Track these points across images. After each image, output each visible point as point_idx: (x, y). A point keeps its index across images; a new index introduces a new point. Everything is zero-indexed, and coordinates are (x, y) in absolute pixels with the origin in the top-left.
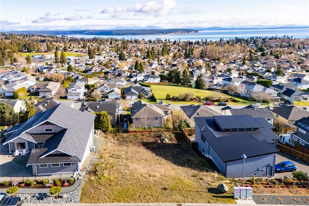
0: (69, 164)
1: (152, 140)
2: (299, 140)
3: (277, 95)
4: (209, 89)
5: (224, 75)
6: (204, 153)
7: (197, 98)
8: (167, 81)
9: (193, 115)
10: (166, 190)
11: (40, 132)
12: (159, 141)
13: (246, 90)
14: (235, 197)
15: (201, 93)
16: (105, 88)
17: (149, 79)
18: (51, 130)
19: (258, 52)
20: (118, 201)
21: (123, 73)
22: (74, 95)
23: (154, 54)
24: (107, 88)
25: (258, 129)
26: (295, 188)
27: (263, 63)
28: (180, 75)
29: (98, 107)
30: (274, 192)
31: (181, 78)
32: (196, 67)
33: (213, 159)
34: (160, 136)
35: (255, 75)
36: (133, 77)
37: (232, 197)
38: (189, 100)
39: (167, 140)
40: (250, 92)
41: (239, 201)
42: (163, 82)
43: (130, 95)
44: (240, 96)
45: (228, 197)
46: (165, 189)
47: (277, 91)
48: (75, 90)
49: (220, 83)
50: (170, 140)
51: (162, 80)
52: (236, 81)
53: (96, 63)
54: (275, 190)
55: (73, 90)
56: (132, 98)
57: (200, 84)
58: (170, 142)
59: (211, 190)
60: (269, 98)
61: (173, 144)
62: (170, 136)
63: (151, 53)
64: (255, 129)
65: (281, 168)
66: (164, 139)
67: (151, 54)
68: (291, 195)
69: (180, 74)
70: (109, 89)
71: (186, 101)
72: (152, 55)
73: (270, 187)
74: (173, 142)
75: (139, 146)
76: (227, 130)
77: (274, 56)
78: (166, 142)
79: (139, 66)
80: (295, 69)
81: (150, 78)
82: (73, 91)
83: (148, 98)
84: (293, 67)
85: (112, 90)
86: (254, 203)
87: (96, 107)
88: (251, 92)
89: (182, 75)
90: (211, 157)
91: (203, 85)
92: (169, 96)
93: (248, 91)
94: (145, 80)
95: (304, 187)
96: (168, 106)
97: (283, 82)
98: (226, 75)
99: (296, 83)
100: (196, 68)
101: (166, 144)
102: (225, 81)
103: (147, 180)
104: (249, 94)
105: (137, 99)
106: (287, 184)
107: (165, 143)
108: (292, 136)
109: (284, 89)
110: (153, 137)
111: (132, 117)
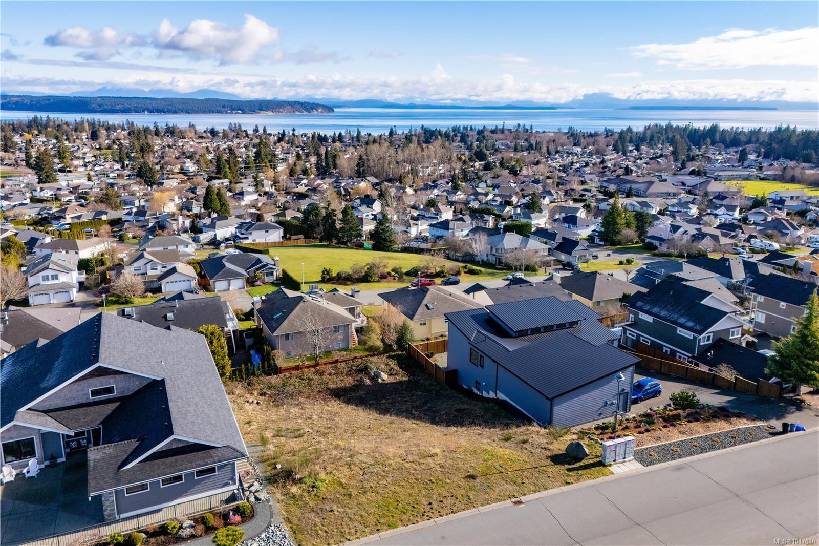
0: (212, 470)
1: (349, 381)
2: (638, 336)
3: (546, 253)
4: (406, 250)
5: (424, 216)
6: (479, 390)
7: (393, 273)
8: (302, 236)
9: (417, 310)
10: (474, 479)
11: (73, 403)
12: (368, 382)
13: (489, 247)
14: (607, 462)
15: (395, 259)
16: (149, 266)
17: (254, 233)
18: (109, 390)
19: (476, 161)
20: (390, 526)
21: (173, 222)
22: (51, 293)
23: (235, 166)
24: (155, 263)
25: (576, 323)
26: (686, 426)
27: (491, 185)
28: (335, 220)
29: (170, 316)
30: (659, 439)
31: (338, 225)
32: (358, 198)
33: (508, 400)
34: (364, 370)
35: (489, 212)
36: (204, 229)
37: (601, 464)
38: (377, 278)
39: (385, 376)
40: (497, 250)
41: (614, 468)
42: (290, 239)
43: (223, 278)
44: (474, 261)
45: (594, 465)
46: (473, 477)
47: (546, 243)
48: (55, 277)
49: (423, 234)
50: (391, 375)
51: (288, 236)
52: (458, 228)
53: (66, 195)
54: (658, 433)
55: (46, 278)
56: (229, 285)
57: (385, 240)
58: (391, 380)
59: (557, 459)
60: (536, 259)
61: (401, 382)
62: (387, 365)
63: (229, 164)
64: (572, 324)
65: (640, 393)
66: (377, 376)
67: (228, 166)
68: (685, 438)
69: (335, 216)
70: (159, 267)
71: (370, 282)
72: (230, 168)
73: (647, 431)
74: (398, 378)
75: (324, 399)
76: (521, 334)
77: (508, 171)
78: (384, 380)
79: (215, 199)
80: (555, 197)
81: (255, 229)
82: (48, 279)
83: (273, 283)
84: (550, 193)
85: (169, 267)
86: (639, 466)
87: (165, 317)
88: (500, 251)
89: (340, 220)
90: (501, 396)
91: (390, 241)
92: (328, 273)
93: (492, 248)
94: (241, 236)
95: (697, 420)
96: (352, 296)
97: (542, 226)
98: (430, 215)
99: (566, 225)
100: (358, 201)
101: (386, 384)
102: (435, 229)
103: (423, 467)
104: (494, 255)
105: (244, 288)
106: (670, 421)
107: (382, 384)
108: (625, 331)
109: (559, 240)
110: (349, 374)
111: (275, 334)
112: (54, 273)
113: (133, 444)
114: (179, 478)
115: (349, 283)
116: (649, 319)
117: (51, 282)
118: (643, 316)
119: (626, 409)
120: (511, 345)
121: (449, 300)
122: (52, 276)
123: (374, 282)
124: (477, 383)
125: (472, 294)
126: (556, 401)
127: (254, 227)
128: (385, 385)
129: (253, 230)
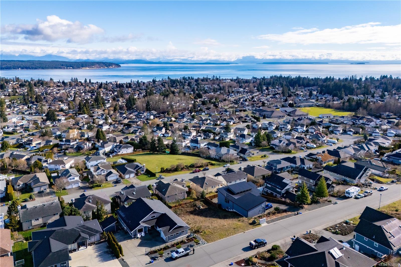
0: (184, 231)
2: (267, 190)
3: (236, 155)
4: (183, 154)
5: (184, 134)
6: (228, 209)
7: (185, 167)
8: (141, 149)
9: (203, 185)
10: (235, 229)
11: (148, 220)
12: (197, 209)
14: (261, 224)
15: (183, 160)
16: (102, 171)
18: (154, 216)
22: (73, 184)
24: (104, 170)
25: (251, 189)
26: (277, 215)
27: (207, 113)
28: (155, 143)
29: (134, 193)
30: (271, 218)
33: (236, 211)
34: (195, 205)
35: (210, 132)
36: (99, 148)
37: (259, 224)
41: (262, 225)
44: (210, 158)
45: (258, 225)
47: (236, 150)
48: (74, 179)
49: (187, 145)
50: (203, 206)
51: (135, 150)
52: (202, 143)
54: (271, 217)
55: (71, 179)
56: (130, 176)
57: (175, 150)
59: (250, 224)
60: (233, 158)
62: (201, 203)
65: (268, 207)
66: (199, 207)
68: (277, 217)
73: (269, 216)
74: (205, 207)
75: (188, 215)
76: (238, 193)
77: (213, 105)
80: (235, 121)
82: (71, 180)
83: (144, 174)
84: (232, 119)
85: (109, 171)
86: (267, 224)
89: (157, 143)
90: (234, 211)
91: (177, 151)
92: (163, 169)
93: (217, 153)
94: (117, 151)
95: (279, 213)
97: (232, 138)
98: (187, 134)
99: (241, 138)
100: (155, 128)
102: (193, 143)
104: (218, 156)
105: (135, 177)
106: (274, 214)
108: (264, 189)
109: (240, 149)
110: (191, 207)
111: (165, 196)
112: (73, 177)
113: (169, 227)
114: (178, 233)
115: (171, 172)
116: (270, 186)
117: (72, 180)
118: (268, 185)
119: (264, 212)
120: (236, 197)
121: (212, 181)
122: (73, 178)
123: (179, 171)
124: (227, 207)
125: (217, 177)
126: (248, 211)
127: (122, 147)
128: (202, 209)
129: (122, 148)
